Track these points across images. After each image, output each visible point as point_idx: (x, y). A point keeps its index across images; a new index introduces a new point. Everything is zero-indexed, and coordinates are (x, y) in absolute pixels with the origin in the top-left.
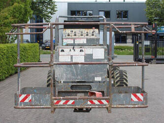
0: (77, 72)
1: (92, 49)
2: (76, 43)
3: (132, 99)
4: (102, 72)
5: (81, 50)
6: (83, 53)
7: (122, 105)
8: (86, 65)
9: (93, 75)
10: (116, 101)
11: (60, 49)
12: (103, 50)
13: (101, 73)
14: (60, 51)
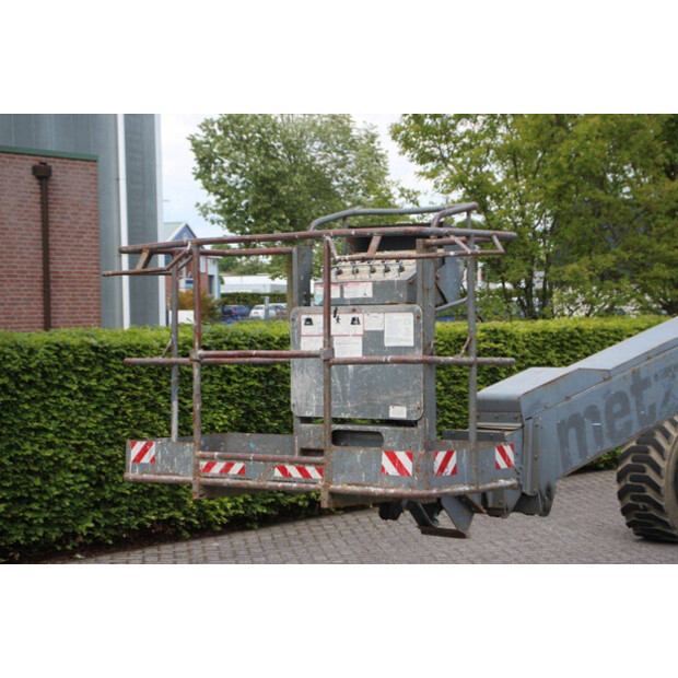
0: (344, 388)
1: (381, 316)
2: (346, 296)
3: (383, 469)
4: (408, 389)
5: (354, 319)
6: (359, 329)
7: (357, 485)
8: (366, 368)
9: (385, 398)
10: (343, 472)
11: (304, 317)
12: (410, 317)
13: (406, 393)
14: (303, 322)
